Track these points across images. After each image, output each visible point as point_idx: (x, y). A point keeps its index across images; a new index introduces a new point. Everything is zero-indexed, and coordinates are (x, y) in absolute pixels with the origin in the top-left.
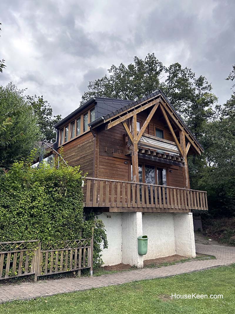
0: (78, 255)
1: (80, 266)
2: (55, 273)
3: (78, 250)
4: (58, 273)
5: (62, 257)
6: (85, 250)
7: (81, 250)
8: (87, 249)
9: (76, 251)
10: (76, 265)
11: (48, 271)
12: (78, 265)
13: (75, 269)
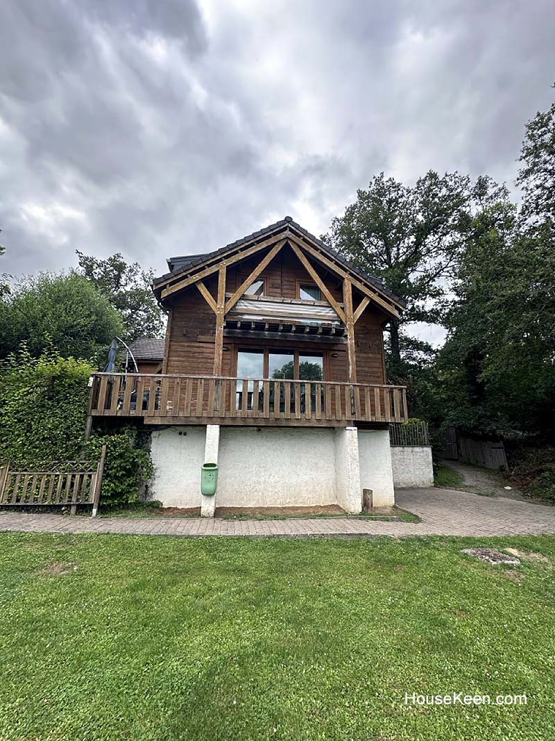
0: (72, 484)
1: (74, 499)
2: (28, 504)
3: (74, 476)
4: (33, 504)
5: (43, 483)
6: (86, 478)
7: (78, 477)
8: (90, 476)
9: (70, 477)
10: (67, 498)
11: (18, 500)
12: (70, 497)
13: (65, 502)
